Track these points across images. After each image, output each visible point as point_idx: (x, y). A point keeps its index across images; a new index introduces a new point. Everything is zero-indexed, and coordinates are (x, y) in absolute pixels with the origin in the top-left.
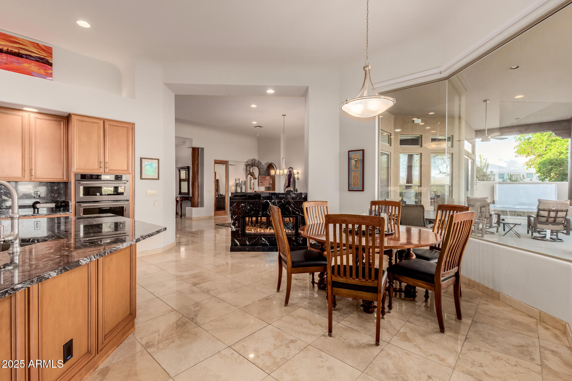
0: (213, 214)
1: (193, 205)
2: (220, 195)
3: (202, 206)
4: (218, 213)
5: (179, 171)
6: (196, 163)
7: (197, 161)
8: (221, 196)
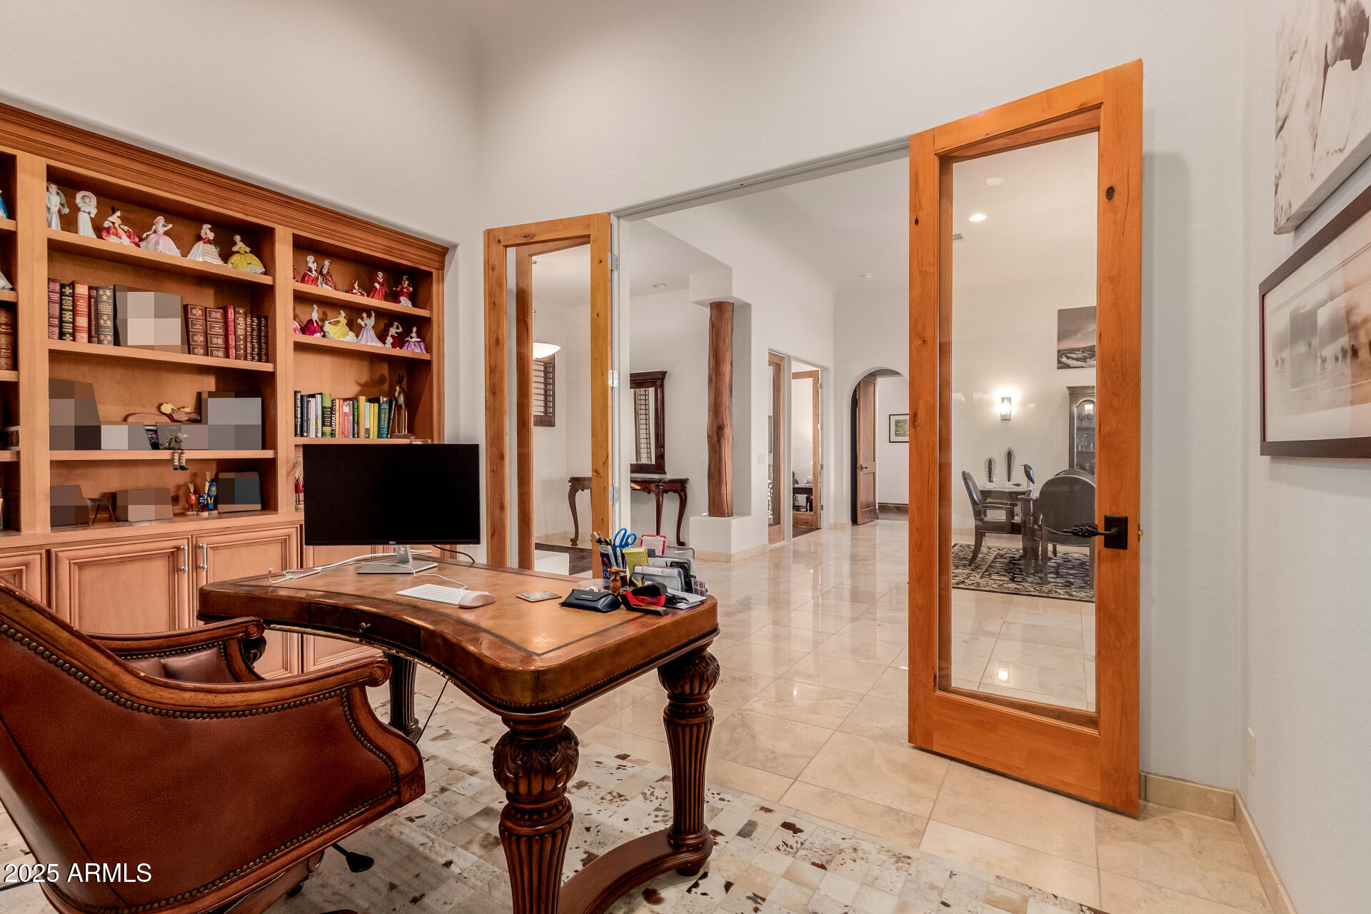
6: (729, 357)
7: (731, 349)
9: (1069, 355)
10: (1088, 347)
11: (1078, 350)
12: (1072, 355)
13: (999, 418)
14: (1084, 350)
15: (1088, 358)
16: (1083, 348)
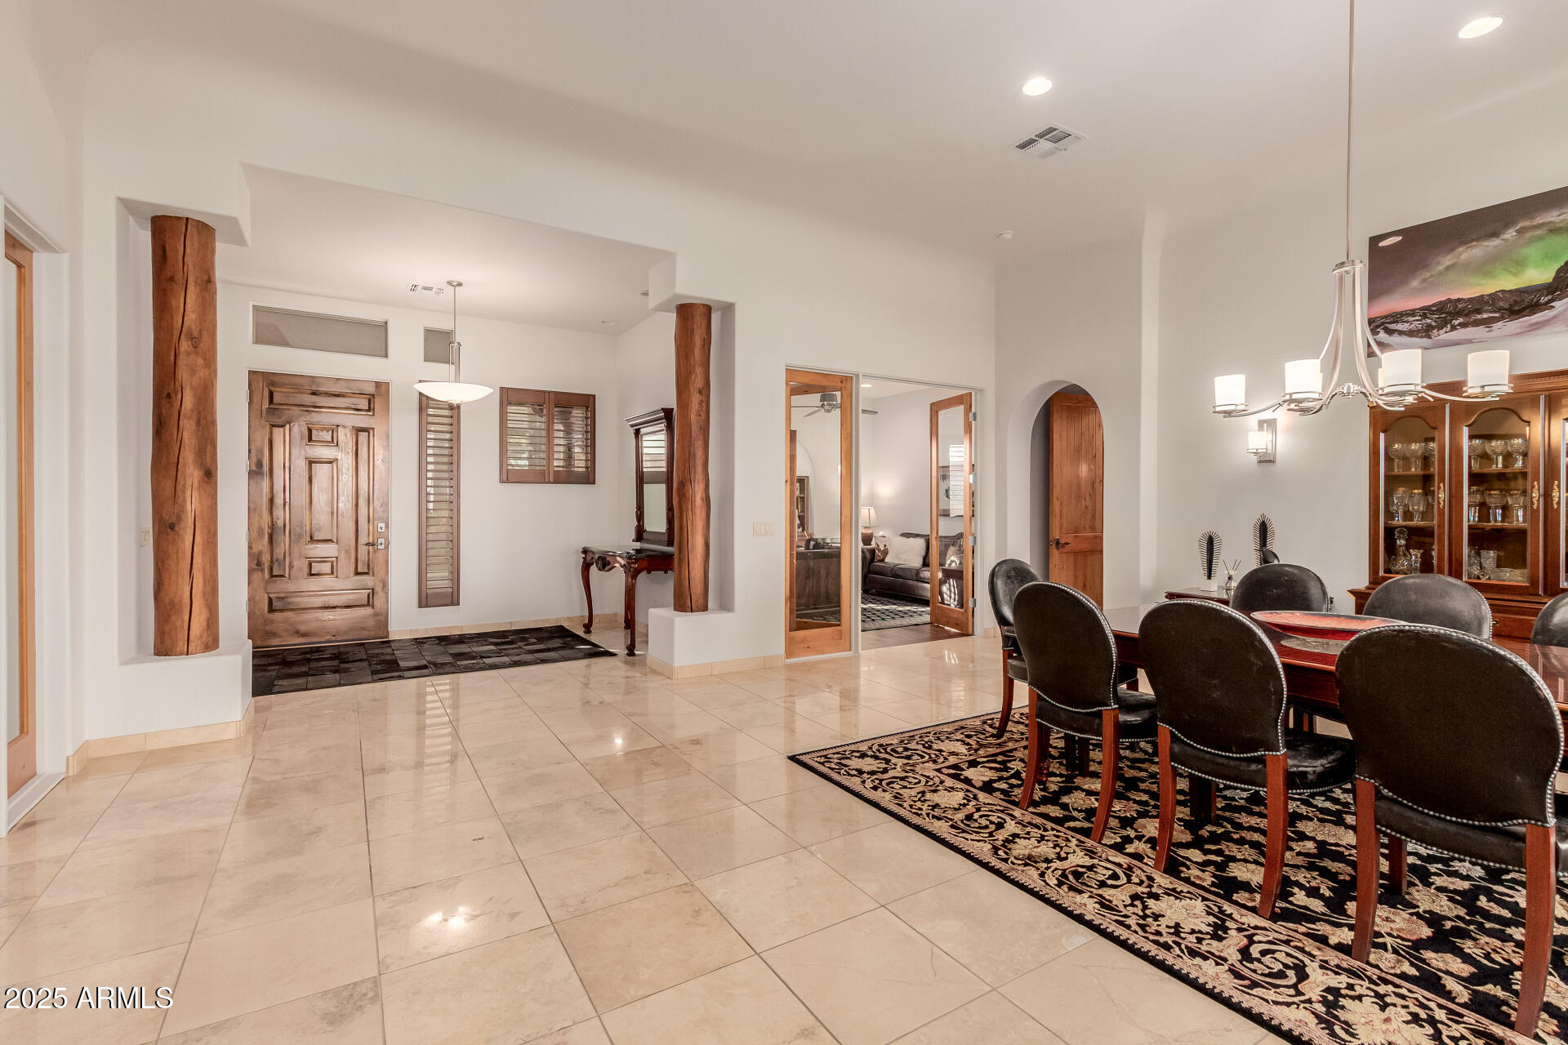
0: (781, 649)
1: (683, 603)
2: (812, 543)
3: (726, 606)
4: (804, 640)
5: (637, 432)
6: (697, 382)
7: (699, 370)
8: (817, 546)
9: (1393, 326)
10: (1433, 305)
11: (1412, 313)
12: (1399, 327)
13: (1255, 459)
14: (1425, 312)
15: (1433, 328)
16: (1421, 309)
